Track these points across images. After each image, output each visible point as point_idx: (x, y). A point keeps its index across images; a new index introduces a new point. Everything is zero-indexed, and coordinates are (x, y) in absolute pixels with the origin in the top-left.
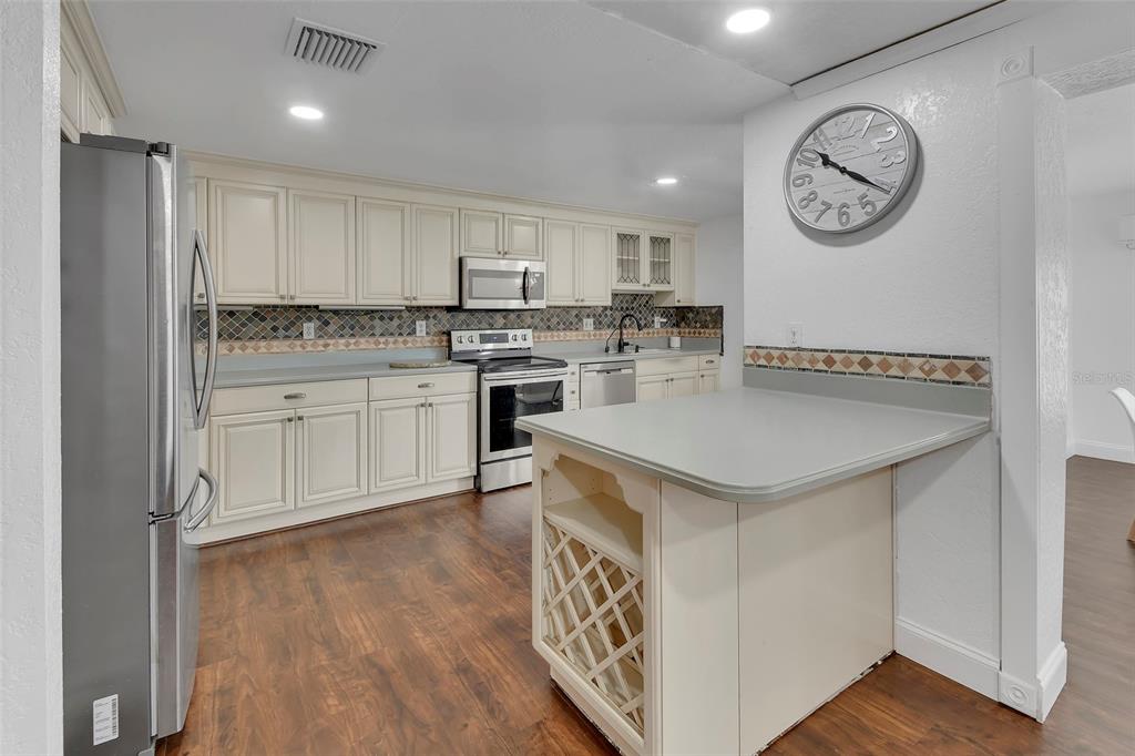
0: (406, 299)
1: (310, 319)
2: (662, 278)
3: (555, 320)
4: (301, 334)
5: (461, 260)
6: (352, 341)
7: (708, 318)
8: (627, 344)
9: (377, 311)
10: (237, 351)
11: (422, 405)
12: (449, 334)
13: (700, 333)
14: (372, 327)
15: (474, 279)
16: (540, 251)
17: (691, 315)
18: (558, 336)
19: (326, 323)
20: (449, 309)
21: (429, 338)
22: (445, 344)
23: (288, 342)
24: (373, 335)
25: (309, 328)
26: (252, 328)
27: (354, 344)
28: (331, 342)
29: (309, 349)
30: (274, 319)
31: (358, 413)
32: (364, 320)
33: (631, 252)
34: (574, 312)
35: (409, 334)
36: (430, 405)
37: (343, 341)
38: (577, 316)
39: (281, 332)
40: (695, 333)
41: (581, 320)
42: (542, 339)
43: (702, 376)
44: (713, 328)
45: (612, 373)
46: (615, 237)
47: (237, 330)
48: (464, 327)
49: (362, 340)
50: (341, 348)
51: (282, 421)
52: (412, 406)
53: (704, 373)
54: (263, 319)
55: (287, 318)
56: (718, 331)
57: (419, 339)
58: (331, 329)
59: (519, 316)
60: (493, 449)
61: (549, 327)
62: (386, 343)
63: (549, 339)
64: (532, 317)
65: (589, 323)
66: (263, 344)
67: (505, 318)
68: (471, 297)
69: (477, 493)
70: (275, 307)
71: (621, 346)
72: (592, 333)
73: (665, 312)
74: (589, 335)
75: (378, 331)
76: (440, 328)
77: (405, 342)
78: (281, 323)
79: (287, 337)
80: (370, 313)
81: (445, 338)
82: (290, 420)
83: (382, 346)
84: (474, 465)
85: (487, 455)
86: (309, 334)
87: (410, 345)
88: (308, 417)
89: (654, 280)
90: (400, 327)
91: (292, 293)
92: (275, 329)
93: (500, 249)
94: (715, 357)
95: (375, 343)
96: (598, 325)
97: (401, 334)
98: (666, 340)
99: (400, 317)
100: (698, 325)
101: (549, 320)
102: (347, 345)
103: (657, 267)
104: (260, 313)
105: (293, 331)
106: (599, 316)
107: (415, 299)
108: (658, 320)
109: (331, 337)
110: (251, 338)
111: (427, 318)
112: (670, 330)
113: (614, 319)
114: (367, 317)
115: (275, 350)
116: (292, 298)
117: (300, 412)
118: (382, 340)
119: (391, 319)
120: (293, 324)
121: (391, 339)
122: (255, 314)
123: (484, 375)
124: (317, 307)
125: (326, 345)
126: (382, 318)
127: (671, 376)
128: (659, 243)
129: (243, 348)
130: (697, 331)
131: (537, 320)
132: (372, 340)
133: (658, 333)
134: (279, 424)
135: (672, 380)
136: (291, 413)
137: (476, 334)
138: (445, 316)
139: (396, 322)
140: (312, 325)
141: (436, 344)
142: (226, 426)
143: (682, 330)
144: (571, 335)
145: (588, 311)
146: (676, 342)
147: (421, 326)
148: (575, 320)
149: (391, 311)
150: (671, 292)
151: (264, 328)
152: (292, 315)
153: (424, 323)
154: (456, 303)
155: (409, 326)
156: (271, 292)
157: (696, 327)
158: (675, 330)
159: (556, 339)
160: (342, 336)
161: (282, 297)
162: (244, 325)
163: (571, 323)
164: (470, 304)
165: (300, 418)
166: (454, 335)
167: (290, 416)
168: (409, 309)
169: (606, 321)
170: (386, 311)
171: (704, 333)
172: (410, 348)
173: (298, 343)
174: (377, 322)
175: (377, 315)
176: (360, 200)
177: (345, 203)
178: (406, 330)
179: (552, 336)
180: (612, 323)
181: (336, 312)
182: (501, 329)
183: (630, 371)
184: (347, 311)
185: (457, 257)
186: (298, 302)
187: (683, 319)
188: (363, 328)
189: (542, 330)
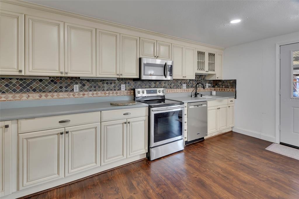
0: (118, 75)
1: (77, 83)
2: (212, 69)
3: (173, 85)
4: (73, 90)
5: (140, 59)
6: (95, 93)
7: (229, 84)
8: (198, 94)
9: (105, 80)
10: (43, 97)
11: (125, 123)
12: (134, 90)
13: (224, 90)
14: (103, 87)
15: (146, 67)
16: (170, 57)
17: (220, 83)
18: (174, 91)
19: (84, 85)
20: (134, 80)
21: (126, 91)
22: (132, 94)
23: (67, 93)
24: (104, 90)
25: (76, 87)
26: (51, 87)
27: (96, 94)
28: (86, 93)
29: (76, 96)
30: (61, 83)
31: (96, 128)
32: (100, 84)
33: (202, 59)
34: (179, 82)
35: (118, 90)
36: (129, 123)
37: (91, 93)
38: (180, 83)
39: (64, 89)
40: (222, 90)
41: (182, 85)
42: (168, 92)
43: (229, 107)
44: (231, 88)
45: (199, 106)
46: (197, 53)
47: (44, 88)
48: (140, 87)
49: (99, 92)
50: (90, 96)
51: (58, 134)
52: (120, 124)
53: (229, 105)
54: (56, 83)
55: (66, 83)
56: (234, 89)
57: (122, 92)
58: (86, 87)
59: (160, 83)
60: (155, 141)
61: (171, 87)
62: (109, 93)
63: (171, 92)
64: (165, 83)
65: (184, 86)
66: (55, 94)
67: (155, 83)
68: (144, 75)
69: (147, 160)
70: (61, 78)
71: (196, 95)
72: (186, 90)
73: (210, 82)
74: (185, 90)
75: (106, 89)
76: (131, 87)
77: (117, 93)
78: (64, 85)
79: (66, 91)
80: (103, 81)
81: (132, 91)
82: (62, 134)
83: (107, 95)
84: (147, 148)
85: (153, 144)
86: (76, 90)
87: (118, 94)
88: (71, 131)
89: (209, 70)
90: (114, 87)
91: (66, 71)
92: (61, 87)
93: (155, 55)
94: (233, 99)
95: (104, 94)
96: (188, 87)
97: (115, 90)
98: (210, 92)
99: (115, 83)
100: (224, 87)
101: (171, 84)
102: (93, 94)
103: (210, 64)
104: (54, 80)
105: (69, 88)
106: (189, 83)
107: (121, 75)
108: (207, 85)
109: (86, 91)
110: (50, 91)
111: (125, 83)
112: (211, 88)
113: (193, 84)
114: (101, 83)
115: (61, 97)
116: (66, 73)
117: (67, 129)
118: (107, 92)
119: (111, 83)
120: (69, 85)
121: (111, 92)
122: (52, 81)
123: (152, 109)
124: (79, 78)
125: (84, 95)
126: (107, 83)
127: (219, 107)
128: (212, 55)
129: (46, 96)
130: (223, 89)
131: (166, 84)
132: (103, 92)
133: (207, 90)
134: (57, 136)
135: (220, 108)
136: (62, 130)
137: (145, 90)
138: (132, 83)
139: (113, 85)
140: (77, 86)
141: (129, 94)
142: (27, 139)
143: (216, 89)
144: (178, 90)
145: (184, 81)
146: (214, 93)
147: (123, 86)
148: (180, 85)
149: (111, 80)
150: (215, 74)
151: (56, 87)
152: (69, 82)
153: (124, 85)
154: (138, 77)
155: (118, 87)
156: (57, 70)
157: (223, 88)
158: (213, 89)
159: (173, 92)
160: (91, 91)
161: (62, 73)
162: (46, 86)
163: (178, 86)
164: (144, 77)
165: (67, 132)
166: (137, 90)
167: (61, 132)
168: (119, 79)
169: (190, 85)
170: (109, 80)
171: (227, 90)
172: (119, 95)
173: (72, 93)
174: (105, 85)
175: (105, 82)
176: (98, 31)
177: (91, 31)
178: (117, 88)
179: (172, 91)
180: (192, 86)
181: (88, 80)
182: (154, 88)
183: (205, 105)
184: (93, 80)
185: (138, 58)
186: (70, 75)
187: (216, 85)
188: (99, 87)
189: (168, 88)
